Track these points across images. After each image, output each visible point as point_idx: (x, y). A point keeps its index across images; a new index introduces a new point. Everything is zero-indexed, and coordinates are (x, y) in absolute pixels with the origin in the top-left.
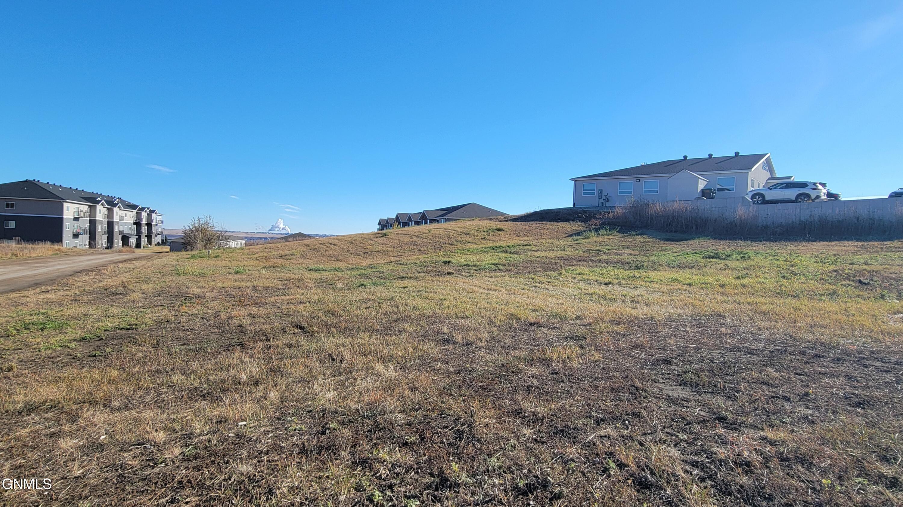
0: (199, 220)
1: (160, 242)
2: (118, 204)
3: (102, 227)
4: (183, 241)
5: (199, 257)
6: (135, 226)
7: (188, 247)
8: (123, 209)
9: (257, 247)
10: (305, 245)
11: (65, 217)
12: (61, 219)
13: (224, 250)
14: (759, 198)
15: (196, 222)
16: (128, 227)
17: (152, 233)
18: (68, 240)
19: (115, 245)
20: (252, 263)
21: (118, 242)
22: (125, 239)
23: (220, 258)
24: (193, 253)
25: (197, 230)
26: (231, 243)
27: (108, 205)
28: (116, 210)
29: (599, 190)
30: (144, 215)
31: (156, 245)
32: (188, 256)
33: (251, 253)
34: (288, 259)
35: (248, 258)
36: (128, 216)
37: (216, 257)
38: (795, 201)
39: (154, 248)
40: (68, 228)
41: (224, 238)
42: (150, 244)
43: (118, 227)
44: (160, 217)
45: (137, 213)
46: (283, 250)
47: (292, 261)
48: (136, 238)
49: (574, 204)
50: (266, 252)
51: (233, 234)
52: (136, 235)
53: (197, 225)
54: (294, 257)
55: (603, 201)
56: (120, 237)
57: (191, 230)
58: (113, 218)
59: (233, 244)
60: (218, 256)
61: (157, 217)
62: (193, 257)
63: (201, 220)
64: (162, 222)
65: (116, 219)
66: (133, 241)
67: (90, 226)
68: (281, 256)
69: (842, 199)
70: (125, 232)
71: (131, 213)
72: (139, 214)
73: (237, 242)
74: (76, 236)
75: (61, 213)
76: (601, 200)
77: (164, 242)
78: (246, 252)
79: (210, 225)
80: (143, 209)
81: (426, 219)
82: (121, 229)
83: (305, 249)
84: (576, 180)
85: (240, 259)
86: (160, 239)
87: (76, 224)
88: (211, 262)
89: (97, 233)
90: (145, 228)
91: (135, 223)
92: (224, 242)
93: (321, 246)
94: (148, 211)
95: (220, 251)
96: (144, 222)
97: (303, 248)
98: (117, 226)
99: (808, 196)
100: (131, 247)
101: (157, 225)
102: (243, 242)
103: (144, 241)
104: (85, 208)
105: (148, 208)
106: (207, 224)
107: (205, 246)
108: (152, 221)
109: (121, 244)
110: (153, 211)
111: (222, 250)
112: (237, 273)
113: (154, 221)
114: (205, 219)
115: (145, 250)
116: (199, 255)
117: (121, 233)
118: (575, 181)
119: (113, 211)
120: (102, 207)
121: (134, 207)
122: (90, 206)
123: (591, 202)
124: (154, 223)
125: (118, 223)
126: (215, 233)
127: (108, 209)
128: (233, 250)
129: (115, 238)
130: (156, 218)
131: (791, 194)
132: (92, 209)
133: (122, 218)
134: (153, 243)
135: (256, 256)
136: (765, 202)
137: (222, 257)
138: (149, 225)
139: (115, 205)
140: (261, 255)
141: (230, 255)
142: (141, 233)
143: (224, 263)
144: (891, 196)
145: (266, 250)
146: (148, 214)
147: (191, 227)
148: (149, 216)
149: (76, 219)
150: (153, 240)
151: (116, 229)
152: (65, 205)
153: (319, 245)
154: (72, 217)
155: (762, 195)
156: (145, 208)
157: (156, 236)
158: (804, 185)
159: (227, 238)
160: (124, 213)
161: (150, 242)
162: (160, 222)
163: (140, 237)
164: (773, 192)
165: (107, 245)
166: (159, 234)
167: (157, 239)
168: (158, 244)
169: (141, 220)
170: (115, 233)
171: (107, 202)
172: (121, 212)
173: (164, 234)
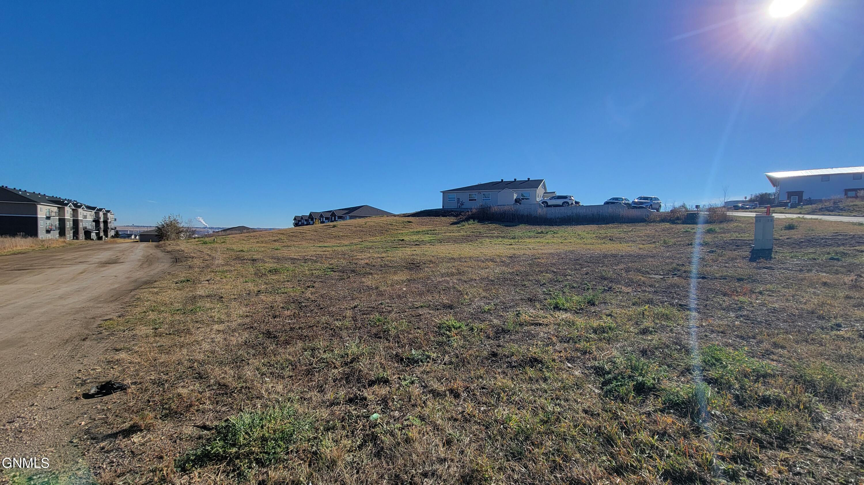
1: (114, 235)
3: (69, 225)
6: (94, 223)
7: (162, 239)
8: (85, 210)
11: (39, 216)
12: (36, 218)
14: (545, 204)
15: (167, 219)
16: (89, 224)
17: (108, 228)
18: (42, 234)
19: (80, 237)
21: (82, 235)
22: (87, 234)
25: (168, 225)
27: (74, 207)
28: (80, 210)
29: (457, 198)
30: (101, 214)
31: (111, 238)
36: (89, 215)
38: (562, 206)
39: (109, 241)
40: (42, 225)
42: (107, 237)
43: (83, 224)
44: (114, 216)
45: (95, 213)
48: (96, 233)
49: (443, 207)
52: (96, 230)
56: (84, 231)
58: (78, 217)
61: (112, 216)
64: (115, 220)
65: (80, 218)
66: (93, 235)
67: (59, 224)
69: (581, 204)
70: (87, 227)
71: (91, 213)
72: (97, 214)
74: (48, 232)
75: (36, 213)
76: (459, 204)
77: (117, 235)
80: (100, 210)
81: (335, 216)
82: (84, 225)
84: (445, 193)
86: (114, 233)
87: (48, 222)
89: (66, 229)
90: (102, 225)
91: (94, 221)
94: (105, 211)
96: (102, 220)
98: (81, 223)
99: (567, 203)
100: (93, 240)
101: (111, 222)
103: (102, 234)
104: (55, 209)
105: (105, 209)
108: (108, 219)
109: (84, 237)
110: (108, 211)
117: (85, 228)
118: (442, 193)
119: (77, 211)
120: (69, 208)
121: (93, 208)
122: (58, 207)
123: (453, 205)
124: (109, 221)
125: (82, 220)
127: (73, 210)
129: (79, 232)
131: (560, 202)
132: (61, 211)
133: (85, 217)
134: (109, 236)
136: (548, 206)
138: (106, 222)
139: (80, 207)
142: (100, 228)
144: (604, 204)
147: (163, 223)
148: (105, 215)
149: (48, 218)
150: (109, 233)
151: (81, 226)
152: (39, 207)
154: (45, 217)
155: (546, 202)
156: (102, 209)
157: (111, 230)
158: (565, 197)
160: (85, 213)
161: (106, 235)
162: (113, 220)
163: (99, 231)
164: (552, 201)
165: (74, 237)
166: (113, 229)
167: (112, 233)
168: (113, 237)
169: (100, 218)
170: (80, 229)
171: (73, 204)
172: (84, 212)
173: (117, 229)
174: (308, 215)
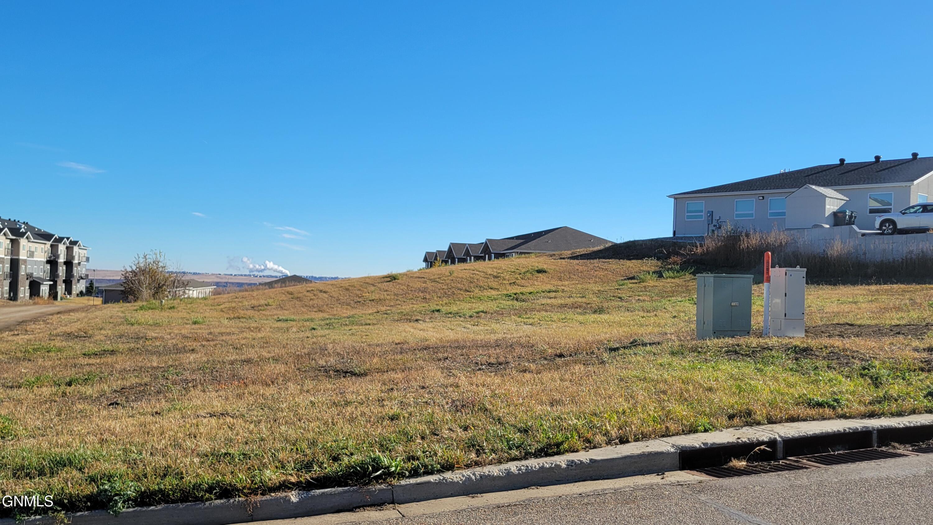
0: (145, 257)
1: (84, 291)
2: (26, 233)
3: (3, 268)
4: (123, 289)
5: (149, 308)
6: (48, 267)
7: (131, 297)
8: (32, 240)
9: (225, 296)
10: (288, 292)
13: (181, 300)
14: (889, 226)
15: (141, 260)
16: (38, 267)
17: (72, 276)
19: (21, 295)
20: (215, 314)
21: (24, 291)
22: (34, 287)
23: (175, 310)
24: (139, 303)
25: (143, 271)
26: (191, 292)
27: (13, 235)
28: (23, 242)
29: (708, 212)
30: (62, 248)
31: (78, 295)
32: (135, 308)
33: (216, 304)
34: (261, 310)
35: (211, 309)
36: (39, 250)
37: (171, 308)
39: (74, 301)
41: (181, 284)
42: (70, 293)
43: (26, 268)
44: (85, 251)
45: (52, 246)
46: (258, 299)
47: (264, 312)
48: (50, 285)
49: (674, 233)
50: (235, 302)
51: (195, 278)
52: (50, 280)
53: (142, 265)
54: (269, 307)
55: (714, 228)
56: (28, 282)
57: (133, 272)
58: (18, 255)
59: (194, 293)
60: (173, 307)
61: (81, 251)
62: (141, 308)
63: (147, 257)
64: (88, 259)
65: (23, 256)
66: (45, 289)
68: (253, 307)
70: (35, 274)
71: (43, 246)
72: (54, 248)
73: (200, 289)
76: (712, 227)
77: (90, 291)
78: (210, 302)
79: (161, 264)
80: (60, 240)
81: (490, 253)
82: (28, 271)
83: (285, 299)
84: (679, 198)
85: (201, 311)
86: (84, 286)
88: (165, 314)
90: (63, 270)
91: (48, 262)
92: (180, 291)
93: (308, 294)
94: (68, 242)
95: (175, 301)
96: (62, 260)
97: (284, 297)
98: (23, 266)
100: (44, 299)
101: (79, 264)
102: (208, 290)
103: (61, 288)
105: (68, 239)
106: (156, 262)
107: (154, 295)
108: (73, 258)
109: (28, 294)
110: (75, 243)
111: (179, 301)
112: (195, 323)
113: (76, 257)
114: (154, 256)
115: (63, 303)
116: (149, 306)
117: (29, 276)
118: (675, 199)
119: (19, 243)
120: (4, 237)
121: (46, 237)
123: (698, 229)
124: (76, 261)
125: (25, 261)
126: (167, 275)
127: (12, 240)
128: (192, 300)
129: (20, 284)
130: (79, 253)
133: (31, 254)
134: (74, 292)
135: (222, 307)
137: (179, 309)
138: (69, 264)
139: (22, 235)
140: (227, 305)
141: (189, 306)
142: (57, 276)
143: (181, 314)
145: (236, 300)
146: (67, 248)
147: (134, 268)
148: (69, 249)
150: (74, 287)
151: (22, 272)
153: (305, 293)
155: (893, 222)
156: (63, 238)
157: (78, 281)
159: (186, 285)
160: (33, 246)
161: (69, 290)
162: (84, 259)
163: (55, 282)
164: (906, 217)
165: (10, 295)
166: (82, 278)
167: (80, 286)
168: (81, 294)
169: (58, 256)
170: (20, 278)
171: (11, 230)
172: (30, 244)
173: (90, 278)
174: (446, 249)
